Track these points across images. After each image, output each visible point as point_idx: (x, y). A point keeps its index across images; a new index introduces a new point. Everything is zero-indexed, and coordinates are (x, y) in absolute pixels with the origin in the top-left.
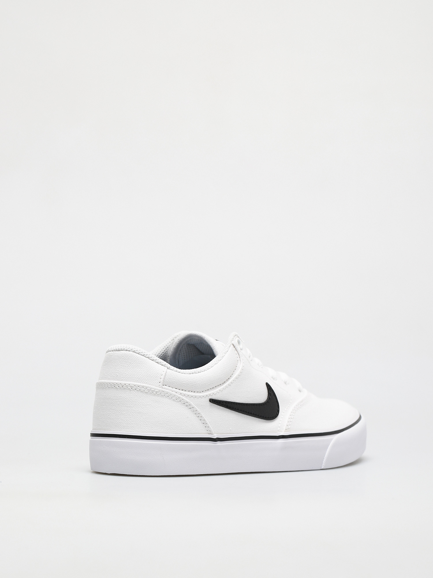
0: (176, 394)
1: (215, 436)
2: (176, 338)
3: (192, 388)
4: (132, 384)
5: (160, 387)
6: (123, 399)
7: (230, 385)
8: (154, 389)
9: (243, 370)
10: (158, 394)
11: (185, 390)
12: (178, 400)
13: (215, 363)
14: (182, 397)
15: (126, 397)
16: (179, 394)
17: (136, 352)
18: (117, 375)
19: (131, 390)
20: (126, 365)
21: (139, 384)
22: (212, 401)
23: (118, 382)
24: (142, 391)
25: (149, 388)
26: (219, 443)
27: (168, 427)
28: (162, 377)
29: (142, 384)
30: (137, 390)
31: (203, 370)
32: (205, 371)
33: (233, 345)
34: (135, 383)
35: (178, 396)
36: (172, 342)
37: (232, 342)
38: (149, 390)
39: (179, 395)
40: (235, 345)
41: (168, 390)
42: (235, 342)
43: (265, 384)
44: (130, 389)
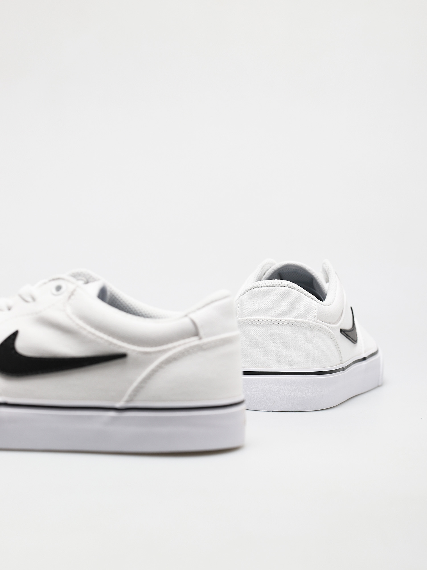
0: (325, 327)
1: (344, 366)
4: (292, 320)
5: (315, 322)
6: (284, 336)
8: (311, 325)
12: (327, 334)
14: (329, 330)
15: (288, 334)
16: (327, 327)
17: (292, 287)
18: (275, 312)
20: (284, 301)
21: (300, 320)
22: (342, 331)
23: (277, 318)
24: (302, 327)
25: (308, 323)
30: (297, 326)
34: (296, 319)
38: (308, 325)
41: (321, 324)
44: (291, 325)
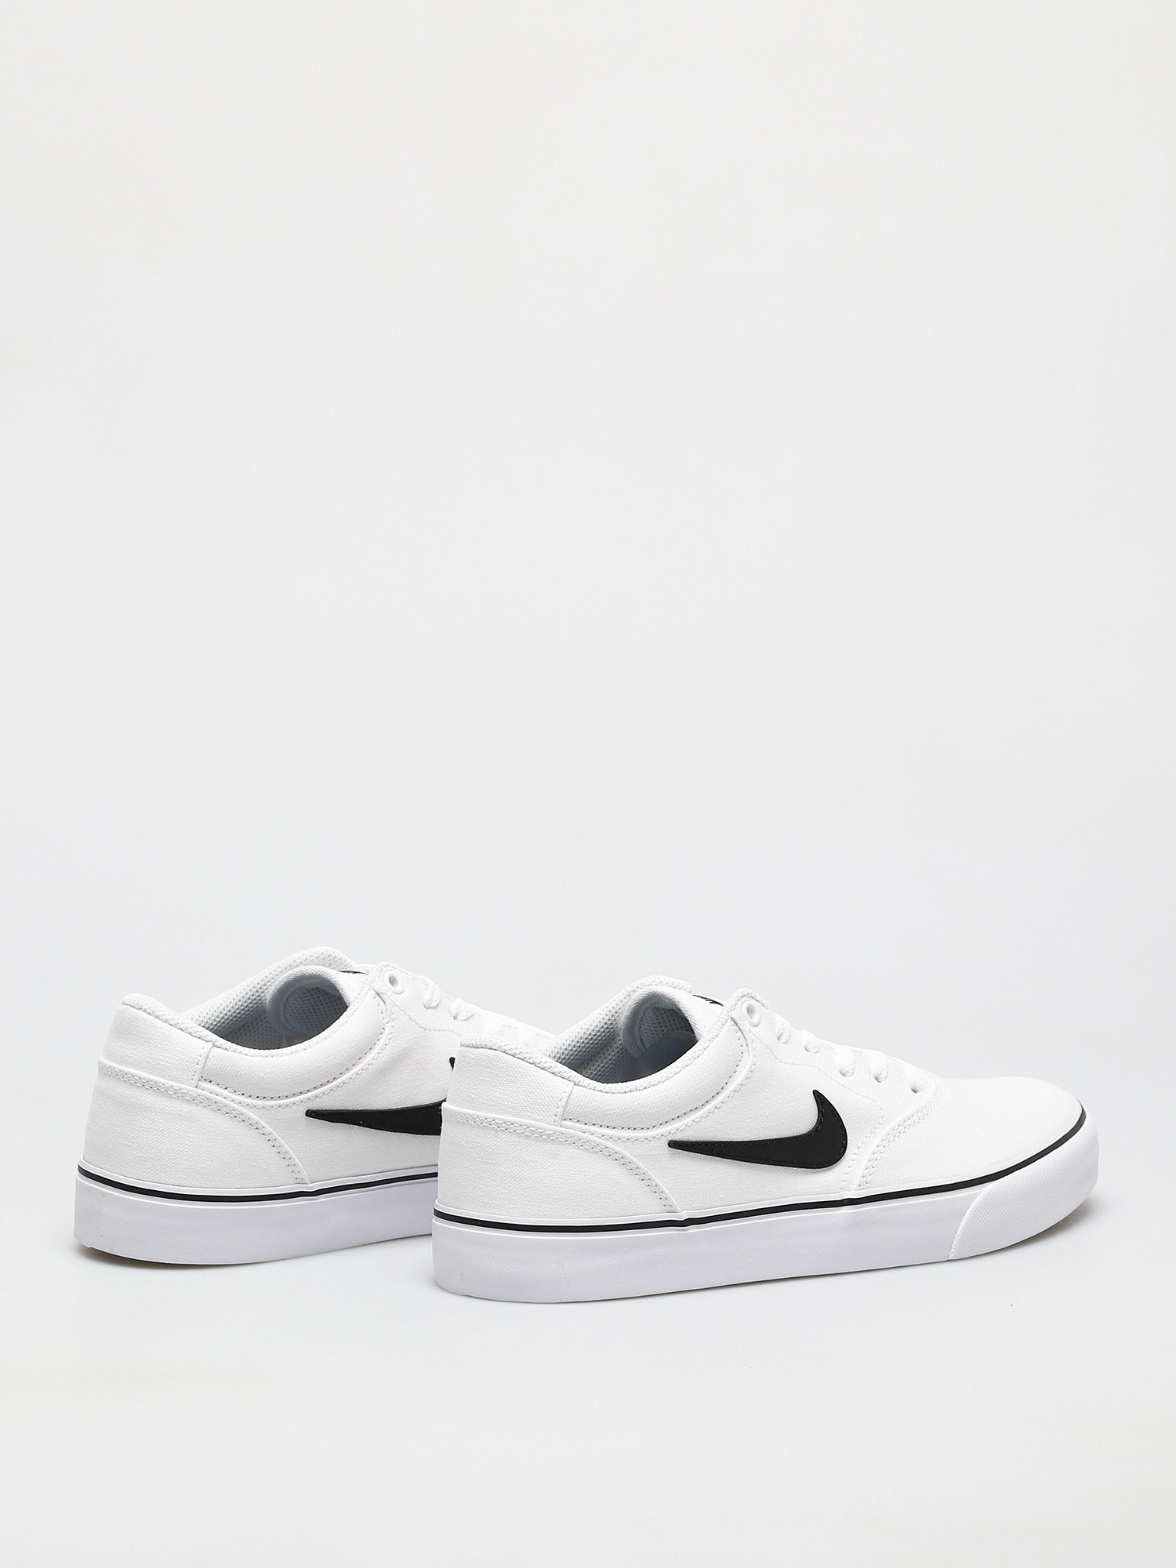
0: (593, 1137)
1: (683, 1216)
2: (634, 991)
3: (630, 1122)
4: (499, 1119)
5: (556, 1125)
6: (483, 1149)
7: (719, 1108)
8: (543, 1130)
9: (751, 1071)
10: (552, 1140)
11: (614, 1126)
12: (597, 1149)
13: (686, 1064)
14: (604, 1142)
15: (488, 1144)
16: (599, 1137)
19: (497, 1131)
21: (513, 1119)
22: (675, 1145)
23: (474, 1112)
24: (520, 1133)
25: (533, 1127)
26: (693, 1229)
27: (573, 1205)
28: (562, 1104)
29: (518, 1120)
30: (509, 1131)
31: (655, 1083)
32: (661, 1084)
33: (733, 1019)
34: (506, 1118)
35: (595, 1142)
36: (626, 1000)
37: (732, 1014)
38: (533, 1131)
39: (598, 1140)
40: (736, 1020)
41: (573, 1128)
42: (740, 1013)
43: (812, 1092)
44: (495, 1128)
